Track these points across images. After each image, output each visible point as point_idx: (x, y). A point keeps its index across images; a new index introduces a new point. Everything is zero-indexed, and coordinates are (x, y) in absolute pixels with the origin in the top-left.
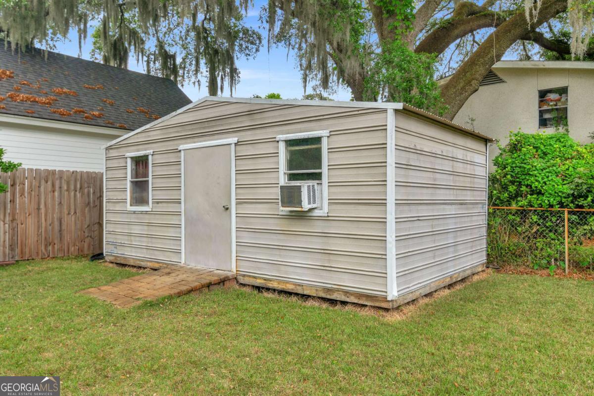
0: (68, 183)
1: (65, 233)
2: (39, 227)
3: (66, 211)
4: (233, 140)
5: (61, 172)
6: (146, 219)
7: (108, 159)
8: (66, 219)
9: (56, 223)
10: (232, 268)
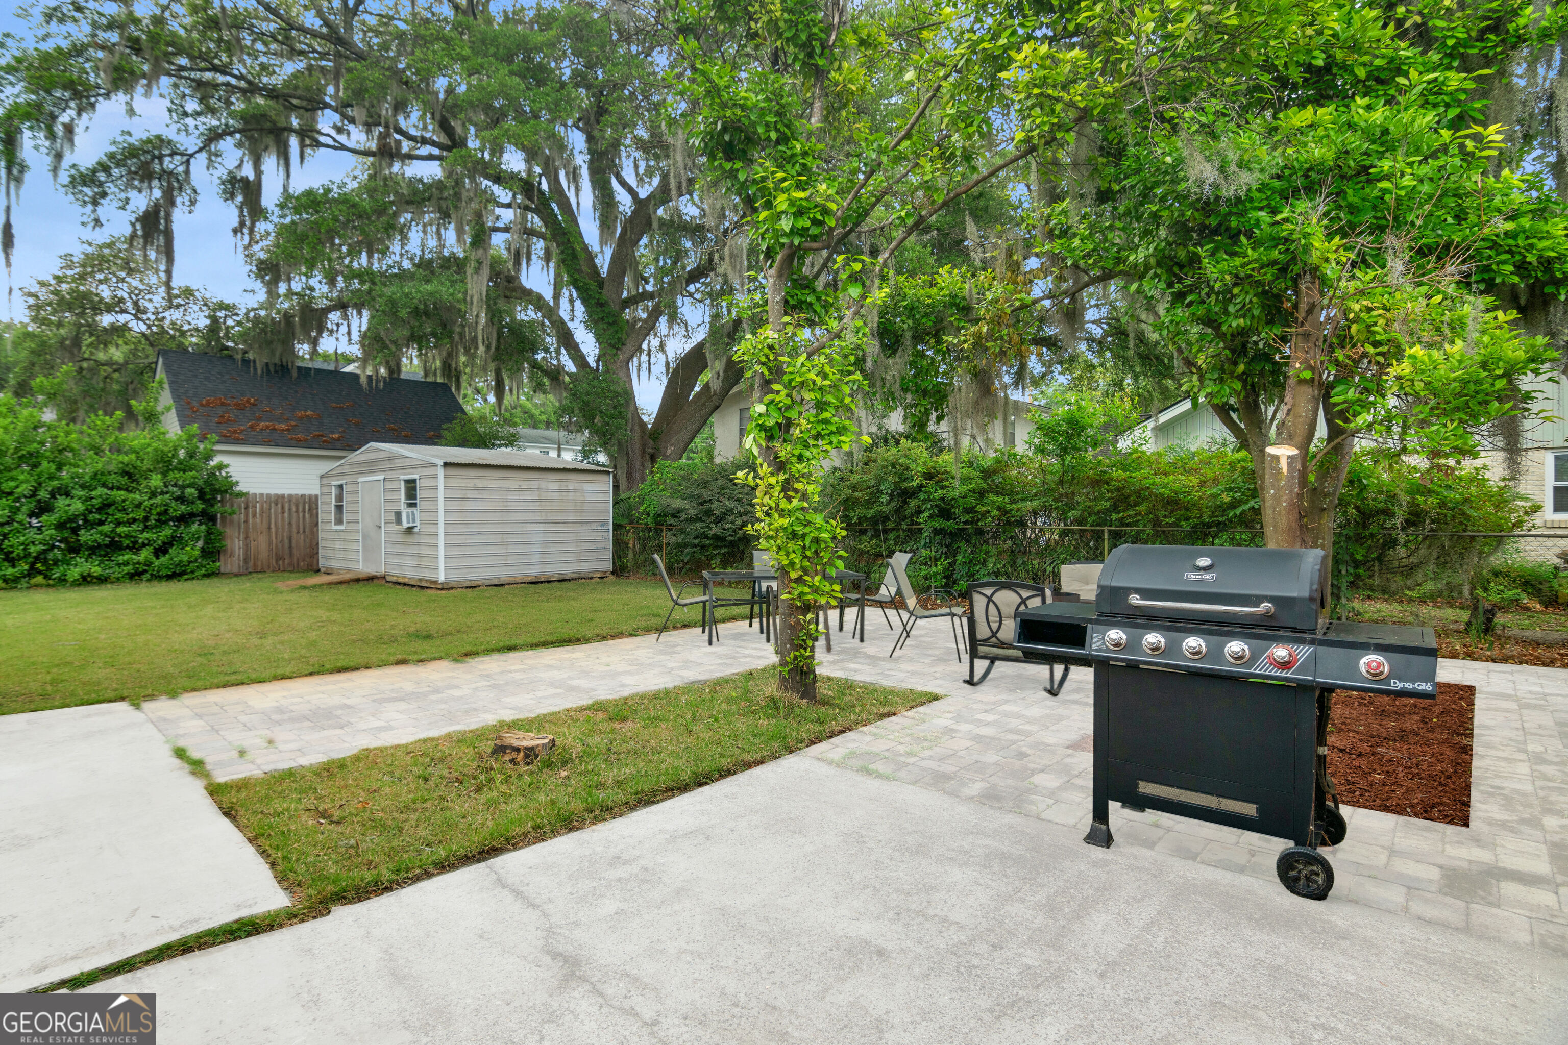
0: (297, 506)
1: (295, 551)
2: (270, 543)
3: (294, 530)
4: (381, 477)
5: (290, 496)
6: (343, 536)
7: (322, 486)
8: (295, 535)
9: (286, 541)
10: (382, 570)
